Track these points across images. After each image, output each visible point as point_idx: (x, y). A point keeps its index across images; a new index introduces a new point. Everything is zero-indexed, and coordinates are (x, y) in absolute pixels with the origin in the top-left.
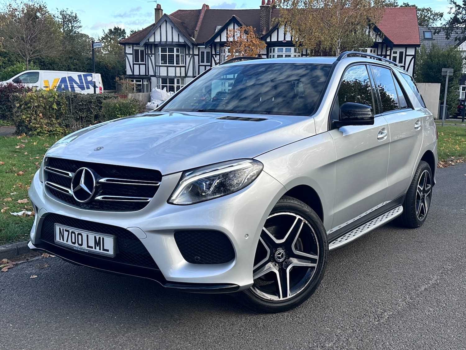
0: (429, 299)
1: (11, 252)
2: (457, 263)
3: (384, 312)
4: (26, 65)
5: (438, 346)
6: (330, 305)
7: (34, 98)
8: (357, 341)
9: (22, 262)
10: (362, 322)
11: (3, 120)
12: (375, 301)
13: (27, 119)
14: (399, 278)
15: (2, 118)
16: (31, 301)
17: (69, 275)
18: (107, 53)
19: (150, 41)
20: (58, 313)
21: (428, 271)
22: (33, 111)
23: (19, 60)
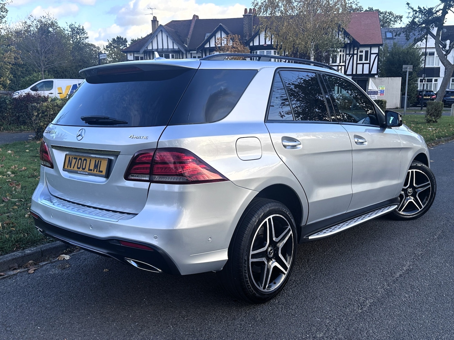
0: (404, 285)
1: (36, 254)
2: (426, 248)
3: (366, 300)
4: (42, 74)
5: (415, 331)
6: (319, 295)
7: (50, 107)
8: (345, 330)
9: (46, 262)
10: (347, 311)
11: (24, 126)
12: (358, 290)
13: (45, 126)
14: (377, 266)
15: (23, 124)
16: (56, 302)
17: (88, 275)
18: (112, 60)
19: (148, 49)
20: (79, 313)
21: (401, 257)
22: (49, 119)
23: (35, 69)
